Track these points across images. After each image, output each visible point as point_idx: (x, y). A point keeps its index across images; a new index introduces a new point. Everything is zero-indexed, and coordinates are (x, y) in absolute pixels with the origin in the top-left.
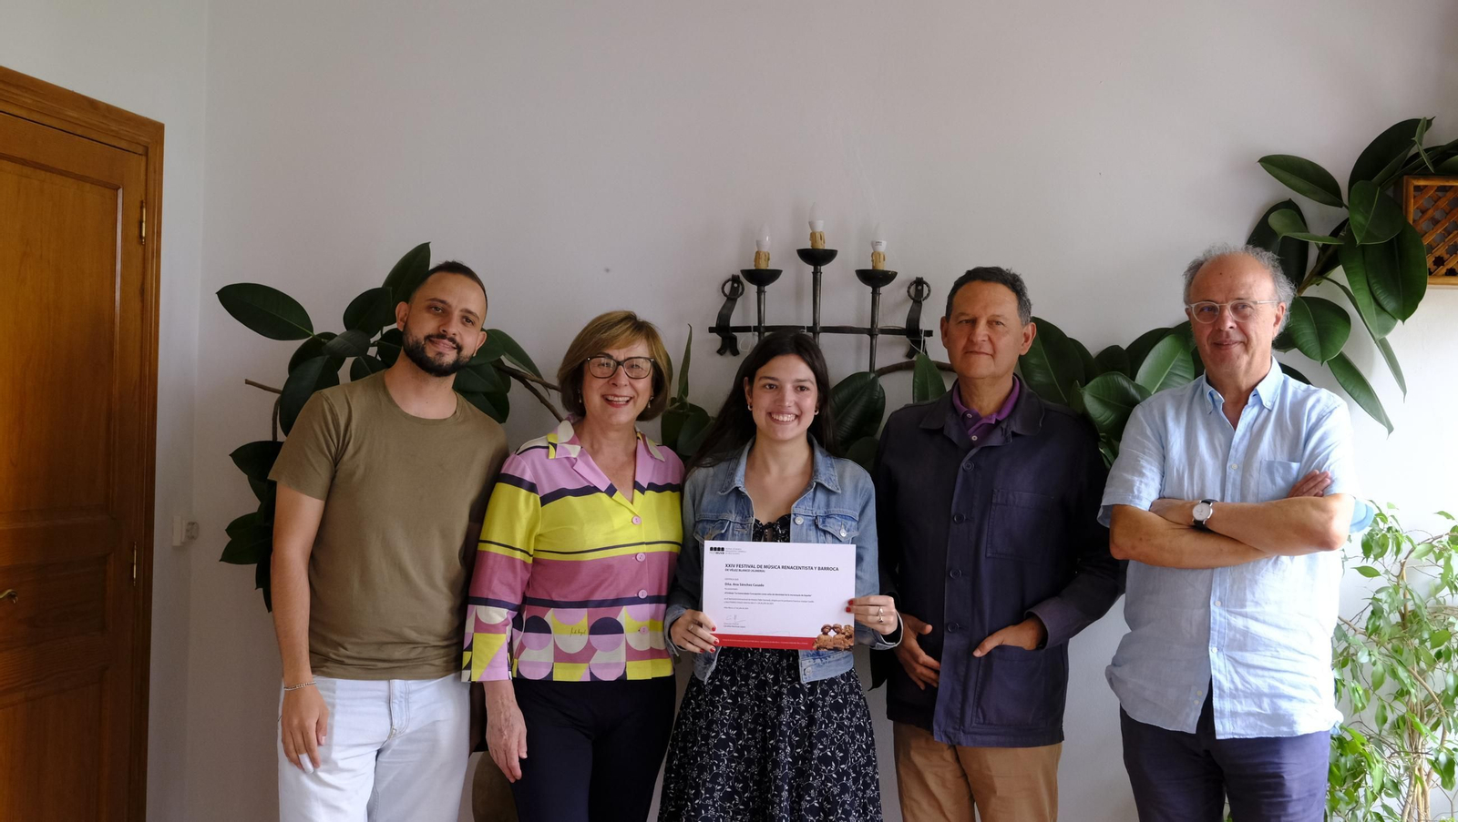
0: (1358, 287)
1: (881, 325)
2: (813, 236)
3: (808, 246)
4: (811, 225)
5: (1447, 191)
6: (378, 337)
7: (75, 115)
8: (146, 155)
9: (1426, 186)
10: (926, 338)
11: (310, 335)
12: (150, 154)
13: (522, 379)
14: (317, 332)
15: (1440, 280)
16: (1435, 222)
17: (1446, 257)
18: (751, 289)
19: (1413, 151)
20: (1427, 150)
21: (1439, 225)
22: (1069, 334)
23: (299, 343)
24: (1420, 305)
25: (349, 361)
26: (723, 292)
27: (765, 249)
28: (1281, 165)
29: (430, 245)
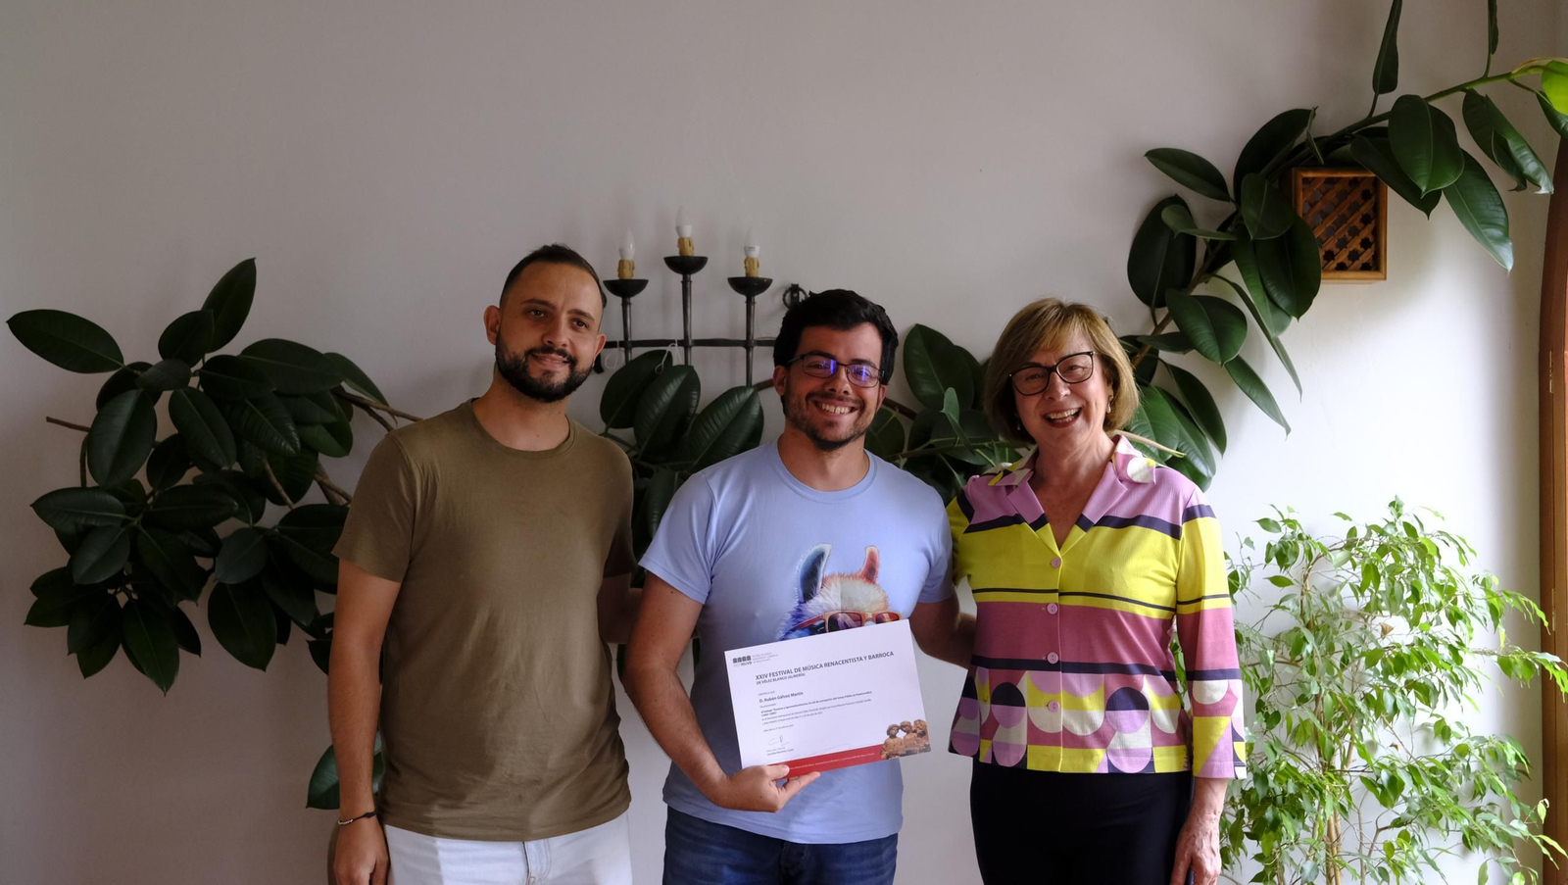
0: (1252, 284)
1: (757, 335)
2: (681, 241)
3: (675, 252)
4: (679, 230)
5: (1334, 183)
6: (199, 365)
9: (1314, 179)
11: (118, 366)
13: (365, 407)
14: (127, 362)
15: (1332, 275)
16: (1325, 215)
17: (1336, 250)
19: (1301, 139)
20: (1316, 140)
21: (1328, 218)
22: (955, 342)
23: (106, 376)
24: (1315, 301)
25: (166, 395)
27: (630, 256)
28: (1167, 159)
29: (256, 261)
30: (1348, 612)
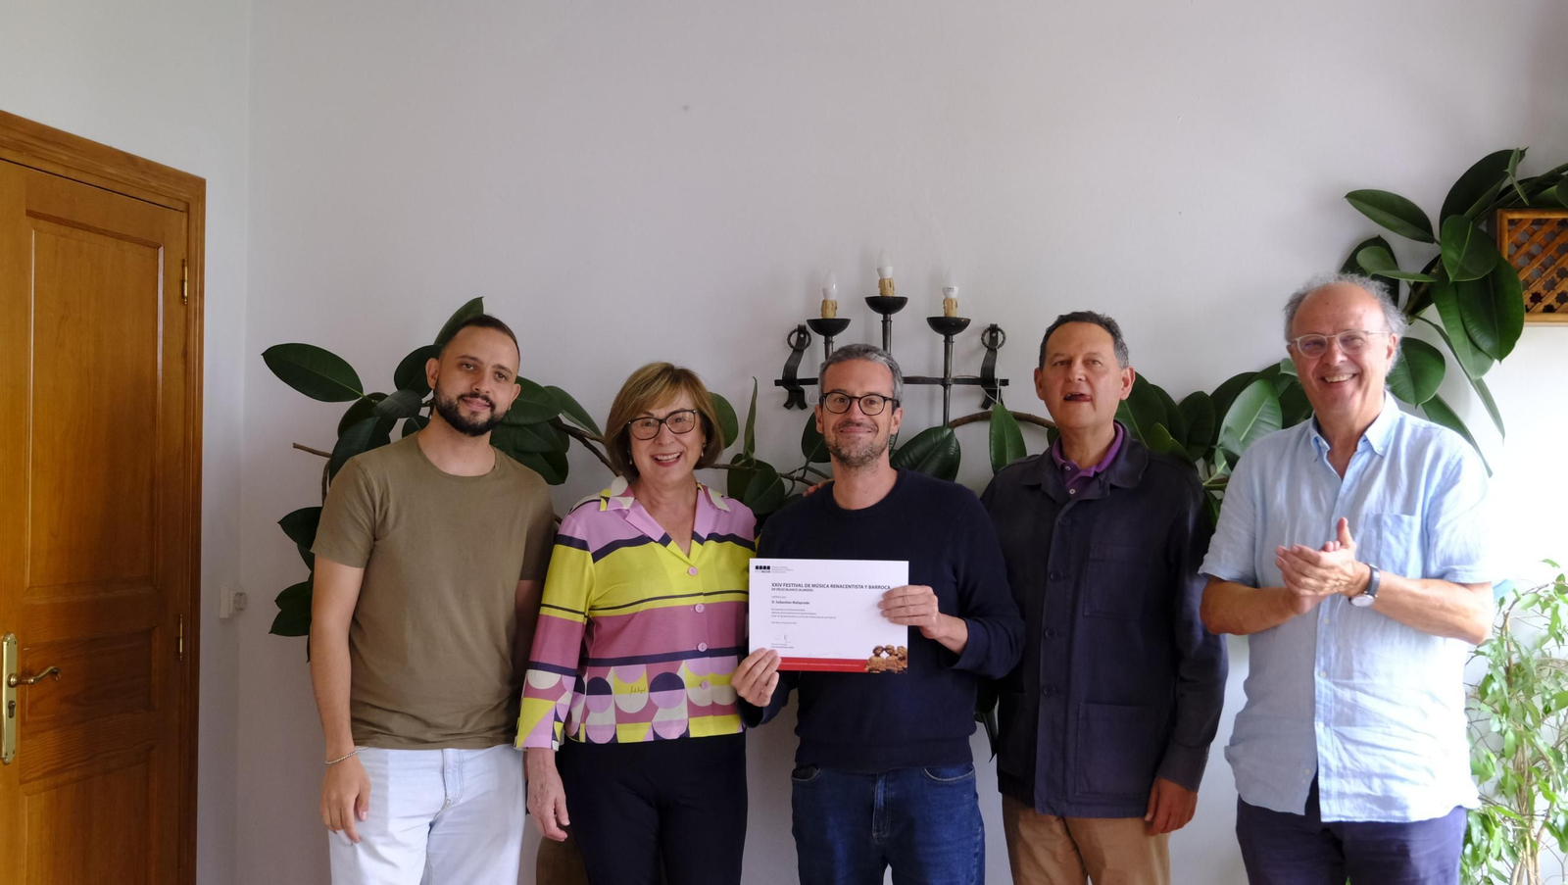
0: (1453, 326)
1: (954, 374)
2: (882, 283)
3: (877, 293)
4: (880, 271)
5: (1543, 224)
7: (114, 172)
8: (188, 212)
9: (1520, 220)
10: (1002, 387)
11: (355, 396)
12: (192, 210)
13: (581, 437)
14: (366, 392)
15: (1538, 317)
16: (1531, 257)
17: (1543, 292)
18: (818, 340)
19: (1507, 183)
20: (1520, 182)
21: (1534, 261)
22: (1152, 381)
23: (345, 406)
24: (1519, 344)
25: (401, 423)
26: (789, 343)
27: (832, 297)
28: (1368, 201)
29: (483, 300)
30: (1558, 661)
